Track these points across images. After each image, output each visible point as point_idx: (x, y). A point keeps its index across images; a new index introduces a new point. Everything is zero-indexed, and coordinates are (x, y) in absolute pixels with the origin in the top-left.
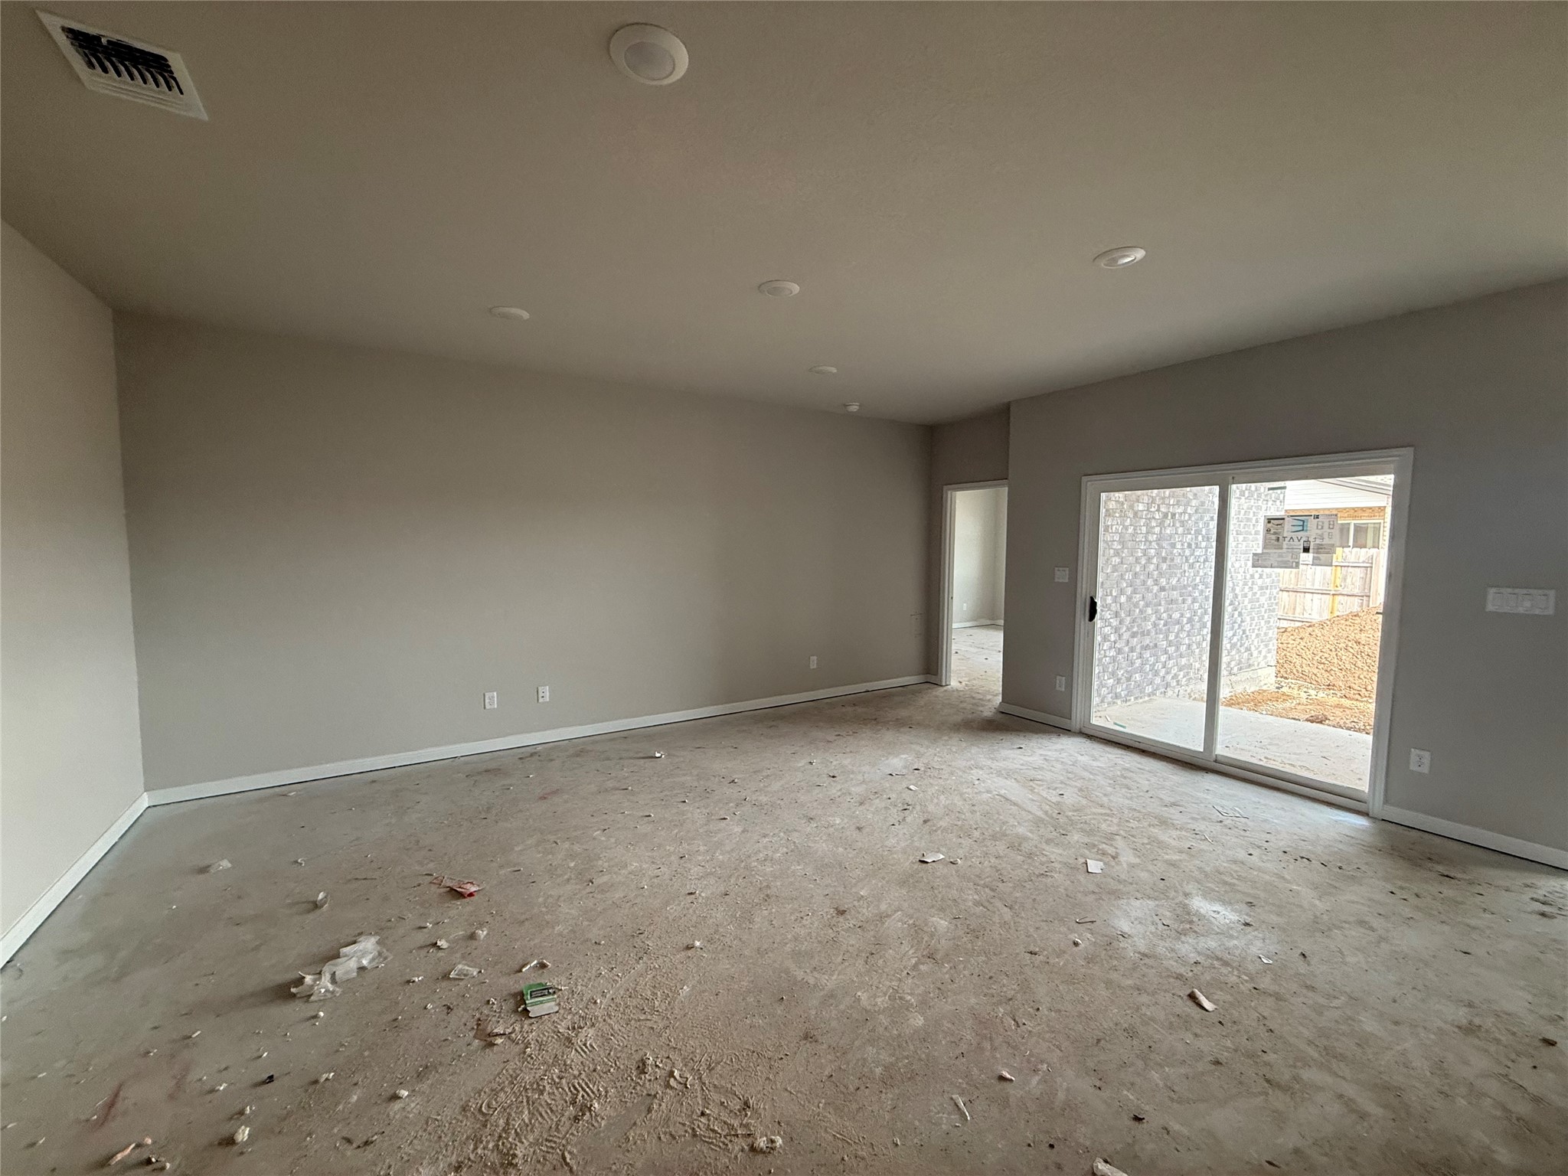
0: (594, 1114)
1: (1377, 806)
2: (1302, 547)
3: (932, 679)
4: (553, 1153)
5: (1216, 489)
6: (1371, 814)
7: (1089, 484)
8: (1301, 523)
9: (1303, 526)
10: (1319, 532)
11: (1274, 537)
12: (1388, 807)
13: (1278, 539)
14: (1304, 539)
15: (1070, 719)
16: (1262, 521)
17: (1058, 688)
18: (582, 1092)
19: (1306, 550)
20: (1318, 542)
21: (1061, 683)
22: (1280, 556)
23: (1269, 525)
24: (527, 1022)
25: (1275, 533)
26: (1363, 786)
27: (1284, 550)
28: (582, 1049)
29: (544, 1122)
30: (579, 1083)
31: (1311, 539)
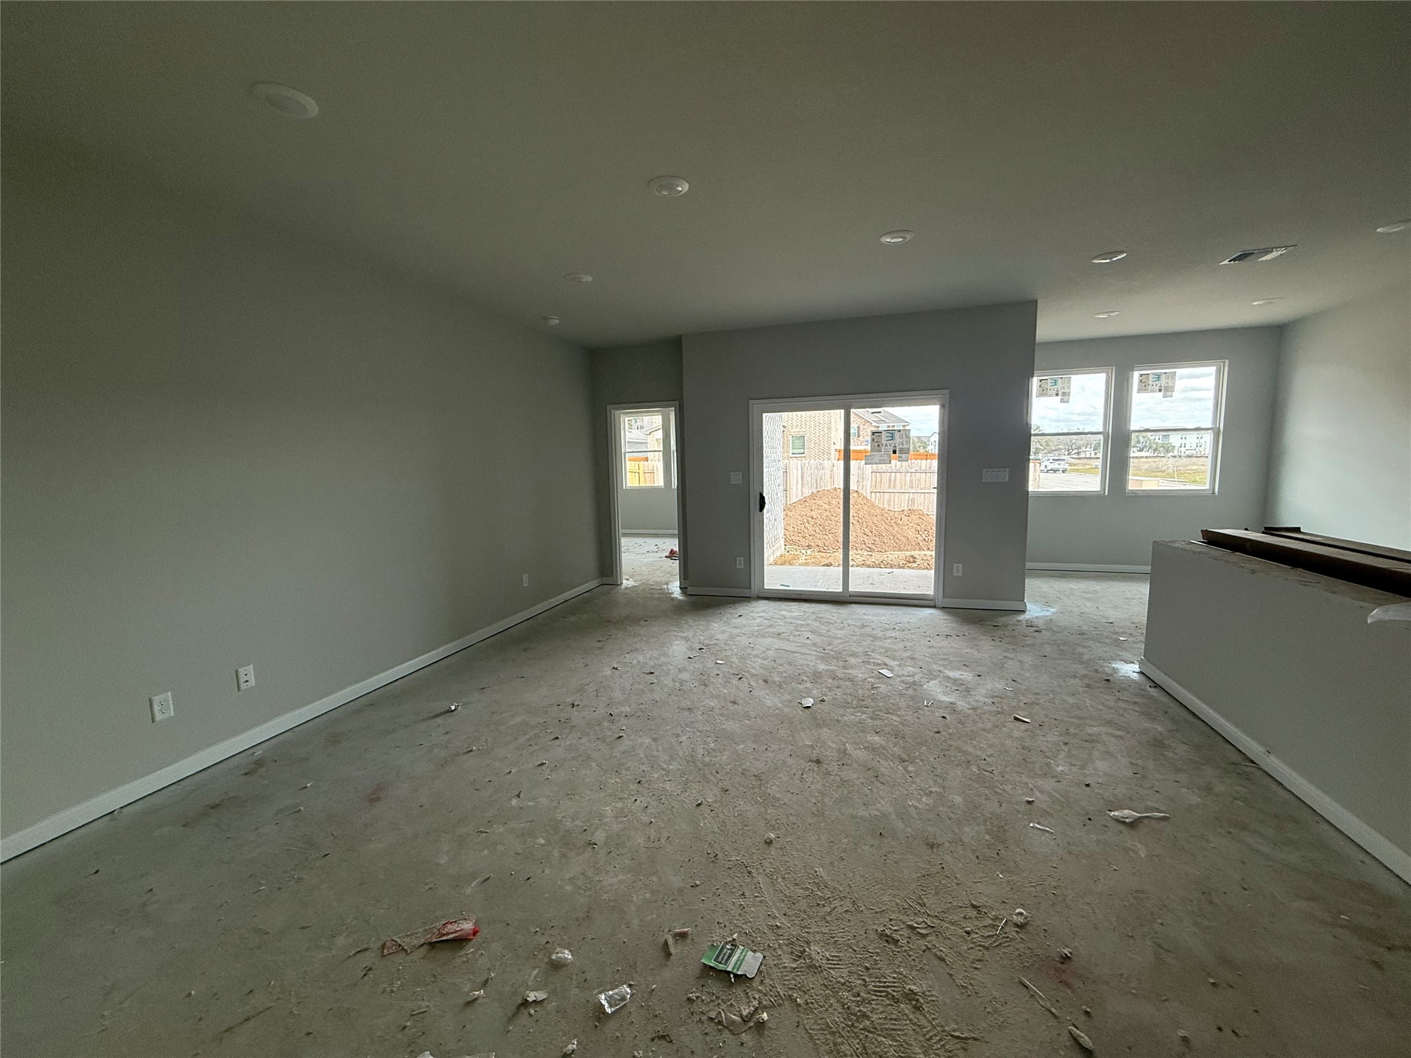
0: (920, 994)
1: (940, 601)
2: (892, 450)
3: (609, 580)
4: (947, 1043)
5: (842, 411)
6: (937, 606)
7: (755, 405)
8: (891, 435)
9: (892, 437)
10: (901, 440)
11: (876, 444)
12: (946, 600)
13: (879, 446)
14: (893, 445)
15: (750, 588)
16: (870, 433)
17: (738, 567)
18: (889, 990)
19: (894, 452)
20: (900, 446)
21: (740, 563)
22: (881, 456)
23: (873, 437)
24: (755, 984)
25: (877, 442)
26: (930, 591)
27: (883, 453)
28: (831, 964)
29: (906, 1031)
30: (874, 986)
31: (897, 445)
